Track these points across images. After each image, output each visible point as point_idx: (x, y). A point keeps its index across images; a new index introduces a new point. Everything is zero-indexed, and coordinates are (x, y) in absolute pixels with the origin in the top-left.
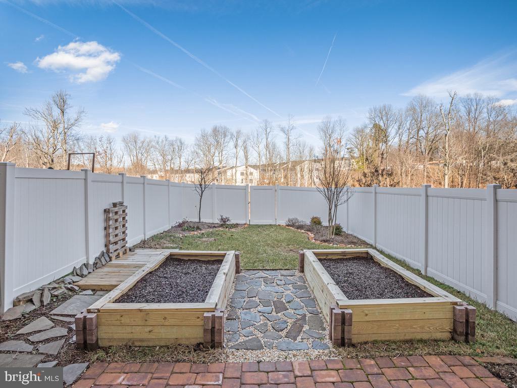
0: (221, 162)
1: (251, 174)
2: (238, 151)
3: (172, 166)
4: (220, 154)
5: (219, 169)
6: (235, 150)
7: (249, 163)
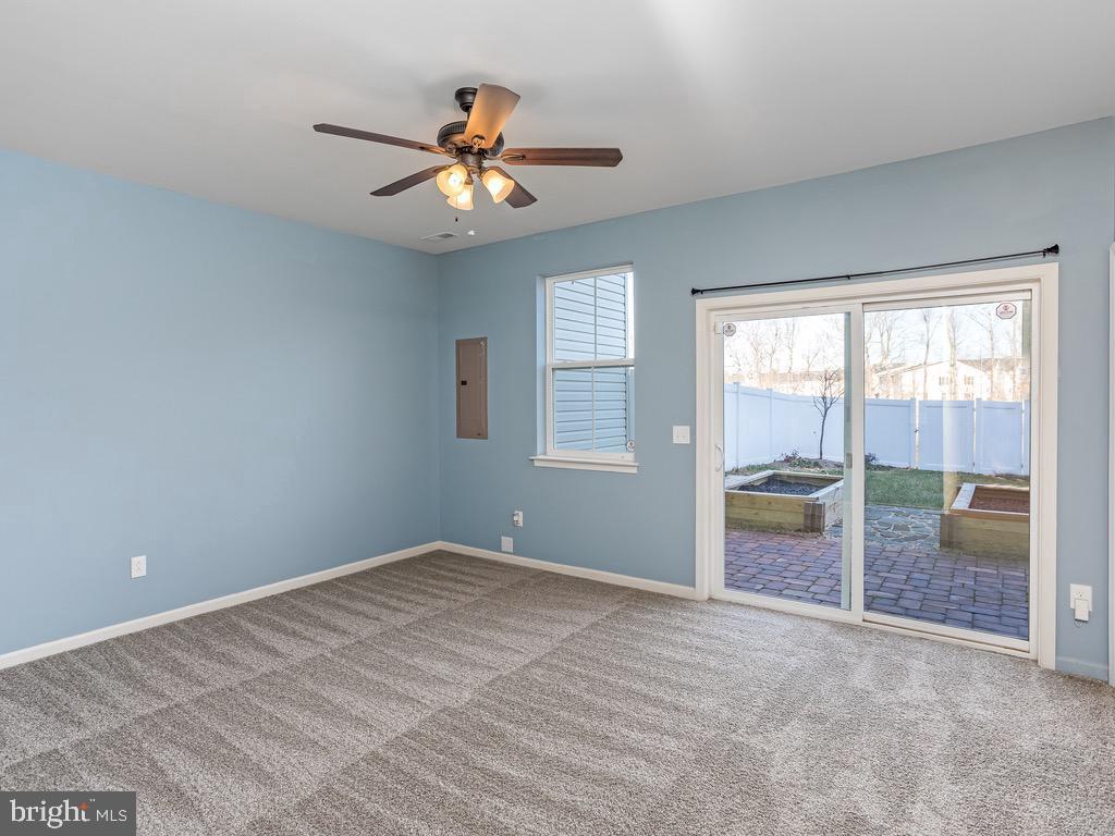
0: (886, 354)
1: (969, 381)
2: (931, 328)
3: (775, 366)
4: (886, 335)
5: (883, 369)
6: (923, 327)
7: (962, 354)
